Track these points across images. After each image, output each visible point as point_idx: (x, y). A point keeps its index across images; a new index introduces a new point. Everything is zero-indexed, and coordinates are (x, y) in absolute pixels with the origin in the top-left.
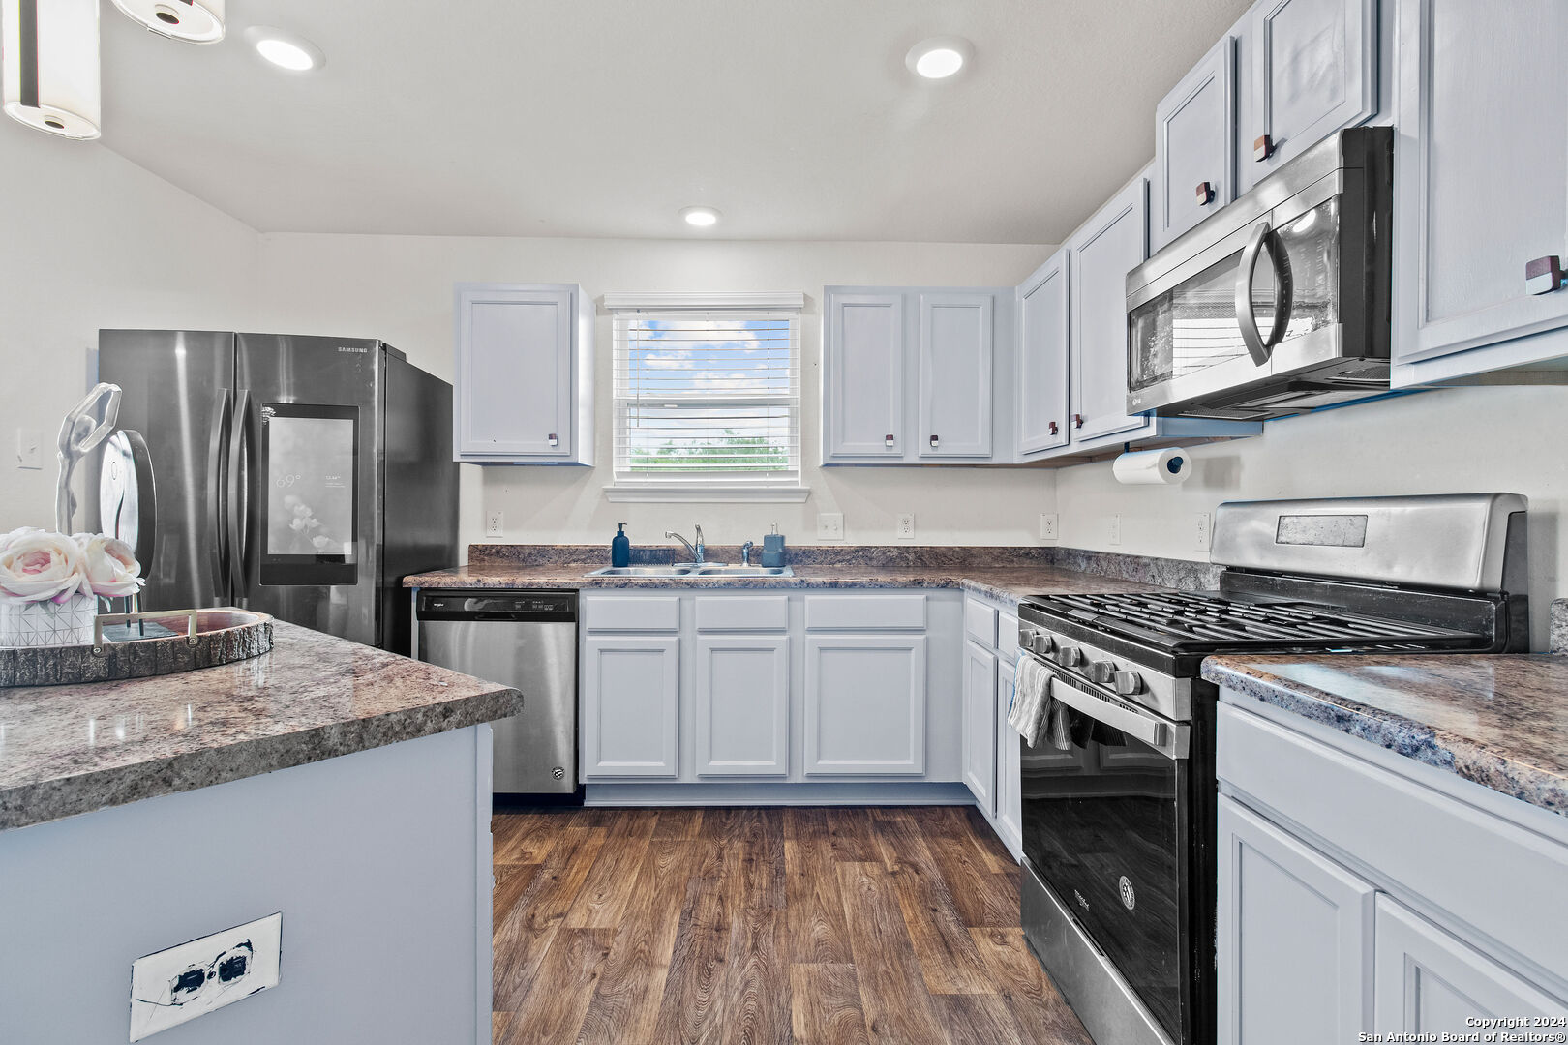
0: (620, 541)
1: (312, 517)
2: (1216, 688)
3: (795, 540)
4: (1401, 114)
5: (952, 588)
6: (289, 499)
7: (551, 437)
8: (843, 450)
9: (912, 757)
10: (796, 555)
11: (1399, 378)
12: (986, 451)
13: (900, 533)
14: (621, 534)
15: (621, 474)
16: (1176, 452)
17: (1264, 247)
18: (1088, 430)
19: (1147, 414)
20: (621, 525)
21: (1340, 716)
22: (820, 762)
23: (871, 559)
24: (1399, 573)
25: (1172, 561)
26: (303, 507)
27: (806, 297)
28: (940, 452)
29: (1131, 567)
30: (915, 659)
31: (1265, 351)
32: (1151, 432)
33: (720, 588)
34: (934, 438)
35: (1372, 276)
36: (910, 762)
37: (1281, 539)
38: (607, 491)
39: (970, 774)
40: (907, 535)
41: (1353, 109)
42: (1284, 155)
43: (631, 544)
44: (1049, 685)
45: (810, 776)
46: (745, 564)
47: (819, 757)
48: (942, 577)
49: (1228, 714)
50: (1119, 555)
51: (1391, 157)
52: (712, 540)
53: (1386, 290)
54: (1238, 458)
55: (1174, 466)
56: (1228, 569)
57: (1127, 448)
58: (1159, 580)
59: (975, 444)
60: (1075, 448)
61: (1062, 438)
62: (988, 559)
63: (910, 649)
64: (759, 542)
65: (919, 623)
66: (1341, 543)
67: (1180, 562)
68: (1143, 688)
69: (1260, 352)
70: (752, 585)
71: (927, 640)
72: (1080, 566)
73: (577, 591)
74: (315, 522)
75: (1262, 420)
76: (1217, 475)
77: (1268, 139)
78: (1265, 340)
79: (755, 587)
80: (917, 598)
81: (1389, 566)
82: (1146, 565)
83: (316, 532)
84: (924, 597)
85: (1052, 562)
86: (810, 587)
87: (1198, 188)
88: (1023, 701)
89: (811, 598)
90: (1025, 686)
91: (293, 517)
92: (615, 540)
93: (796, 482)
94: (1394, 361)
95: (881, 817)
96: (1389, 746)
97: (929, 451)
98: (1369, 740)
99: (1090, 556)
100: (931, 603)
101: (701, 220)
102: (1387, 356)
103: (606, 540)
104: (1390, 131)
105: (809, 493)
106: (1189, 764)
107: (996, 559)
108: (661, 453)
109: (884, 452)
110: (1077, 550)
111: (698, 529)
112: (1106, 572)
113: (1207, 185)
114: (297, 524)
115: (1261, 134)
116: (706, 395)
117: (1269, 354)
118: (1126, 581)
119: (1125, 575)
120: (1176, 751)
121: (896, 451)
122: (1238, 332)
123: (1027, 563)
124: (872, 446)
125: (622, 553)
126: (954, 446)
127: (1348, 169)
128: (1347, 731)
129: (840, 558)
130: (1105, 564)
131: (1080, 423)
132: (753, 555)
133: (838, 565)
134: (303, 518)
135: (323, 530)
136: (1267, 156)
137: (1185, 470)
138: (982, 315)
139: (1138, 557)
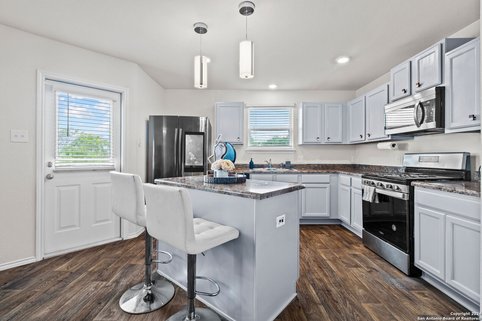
0: (251, 163)
1: (194, 157)
2: (414, 187)
3: (293, 162)
4: (446, 84)
5: (336, 173)
6: (190, 153)
7: (238, 138)
8: (306, 141)
9: (327, 212)
10: (293, 166)
11: (447, 131)
12: (341, 141)
13: (318, 161)
14: (251, 161)
15: (250, 147)
16: (394, 143)
17: (419, 105)
18: (371, 137)
19: (388, 135)
20: (251, 159)
21: (440, 188)
22: (305, 214)
23: (311, 167)
24: (446, 167)
25: (391, 167)
26: (193, 155)
27: (295, 104)
28: (330, 141)
29: (379, 168)
30: (327, 190)
31: (419, 125)
32: (390, 138)
33: (282, 173)
34: (329, 138)
35: (441, 113)
36: (326, 214)
37: (420, 161)
38: (246, 151)
39: (342, 216)
40: (319, 161)
41: (437, 81)
42: (422, 87)
43: (254, 163)
44: (375, 190)
45: (303, 217)
46: (281, 168)
47: (305, 213)
48: (333, 171)
49: (417, 191)
50: (375, 166)
51: (445, 92)
52: (273, 162)
53: (444, 114)
54: (407, 144)
55: (394, 145)
56: (406, 168)
57: (380, 141)
58: (387, 171)
59: (338, 139)
60: (367, 141)
61: (363, 138)
62: (339, 167)
63: (326, 188)
64: (284, 163)
65: (328, 181)
66: (433, 161)
67: (393, 167)
68: (398, 188)
69: (418, 125)
70: (289, 173)
71: (330, 186)
72: (364, 169)
73: (249, 174)
74: (195, 158)
75: (414, 136)
76: (402, 148)
77: (419, 83)
78: (420, 122)
79: (290, 173)
80: (328, 176)
81: (444, 166)
82: (383, 168)
83: (195, 160)
84: (329, 175)
85: (355, 168)
86: (303, 173)
87: (402, 90)
88: (367, 194)
89: (303, 176)
90: (367, 191)
91: (191, 157)
92: (250, 163)
93: (292, 149)
94: (445, 129)
95: (320, 226)
96: (448, 191)
97: (327, 141)
98: (445, 191)
99: (366, 166)
100: (331, 177)
101: (273, 87)
102: (444, 127)
103: (248, 162)
104: (444, 87)
105: (295, 151)
106: (409, 201)
107: (341, 167)
108: (267, 141)
109: (316, 141)
110: (362, 165)
111: (270, 160)
112: (371, 170)
113: (404, 89)
114: (191, 159)
115: (417, 82)
116: (270, 127)
117: (420, 126)
118: (377, 171)
119: (377, 170)
120: (406, 199)
121: (320, 141)
122: (414, 121)
123: (349, 168)
124: (314, 140)
125: (252, 165)
126: (333, 140)
127: (437, 94)
128: (441, 190)
129: (303, 167)
130: (371, 168)
131: (369, 135)
132: (284, 166)
133: (303, 169)
134: (192, 157)
135: (197, 160)
136: (419, 87)
137: (396, 147)
138: (340, 109)
139: (381, 166)
